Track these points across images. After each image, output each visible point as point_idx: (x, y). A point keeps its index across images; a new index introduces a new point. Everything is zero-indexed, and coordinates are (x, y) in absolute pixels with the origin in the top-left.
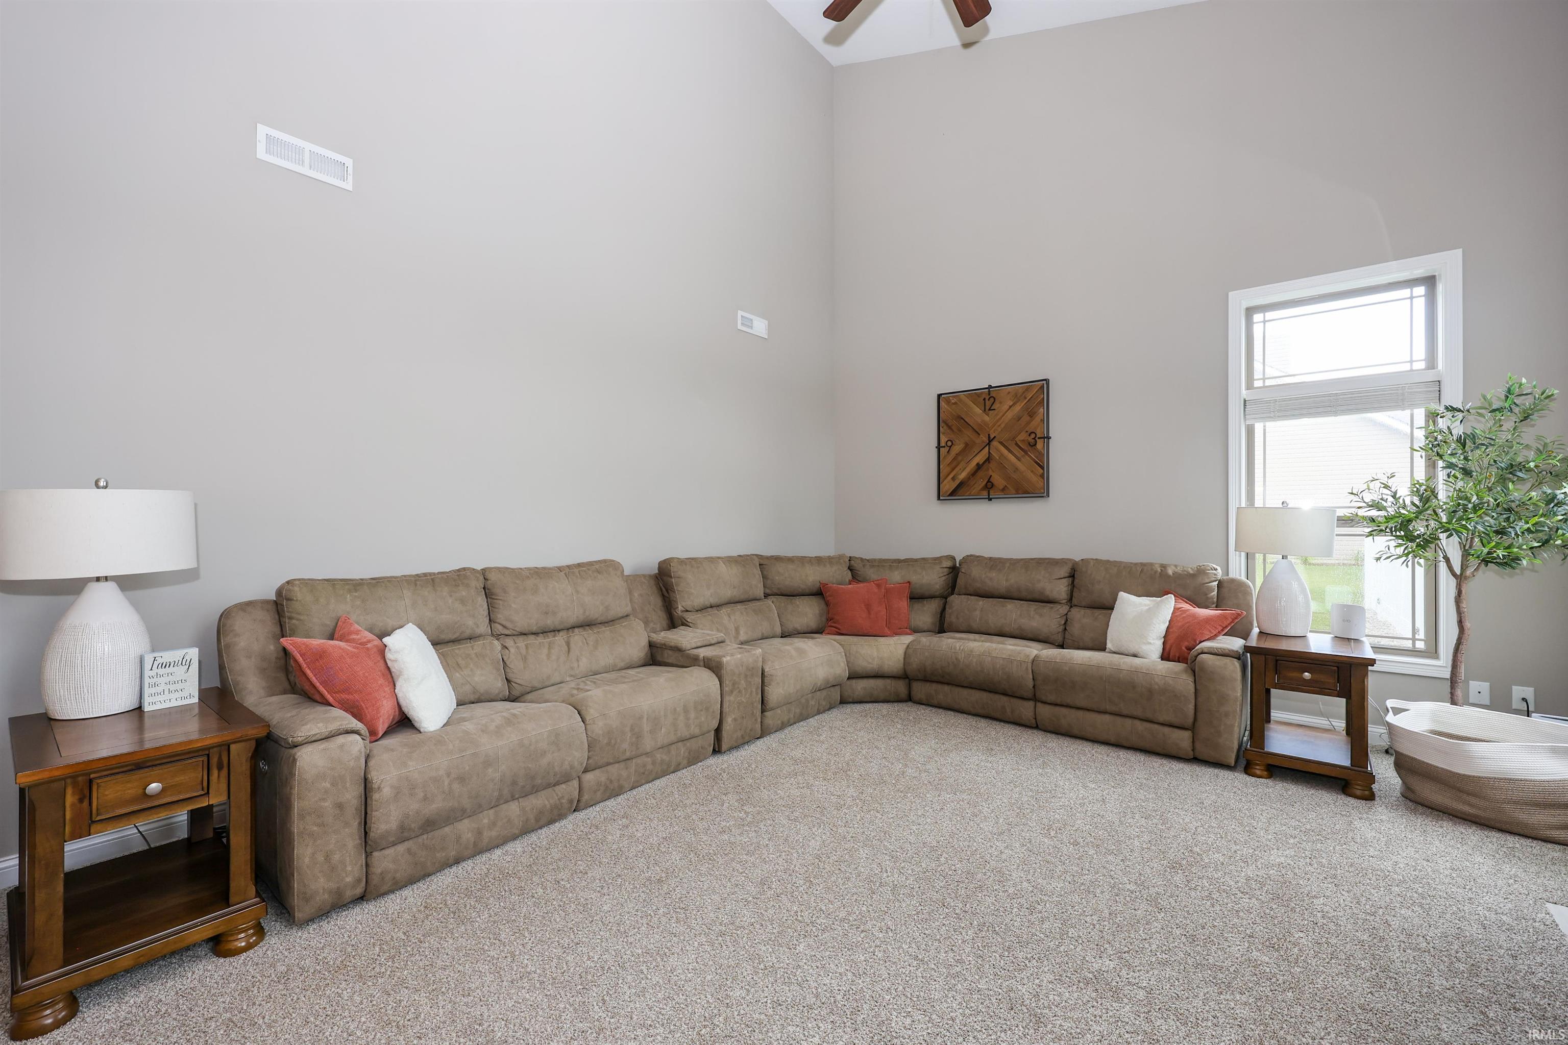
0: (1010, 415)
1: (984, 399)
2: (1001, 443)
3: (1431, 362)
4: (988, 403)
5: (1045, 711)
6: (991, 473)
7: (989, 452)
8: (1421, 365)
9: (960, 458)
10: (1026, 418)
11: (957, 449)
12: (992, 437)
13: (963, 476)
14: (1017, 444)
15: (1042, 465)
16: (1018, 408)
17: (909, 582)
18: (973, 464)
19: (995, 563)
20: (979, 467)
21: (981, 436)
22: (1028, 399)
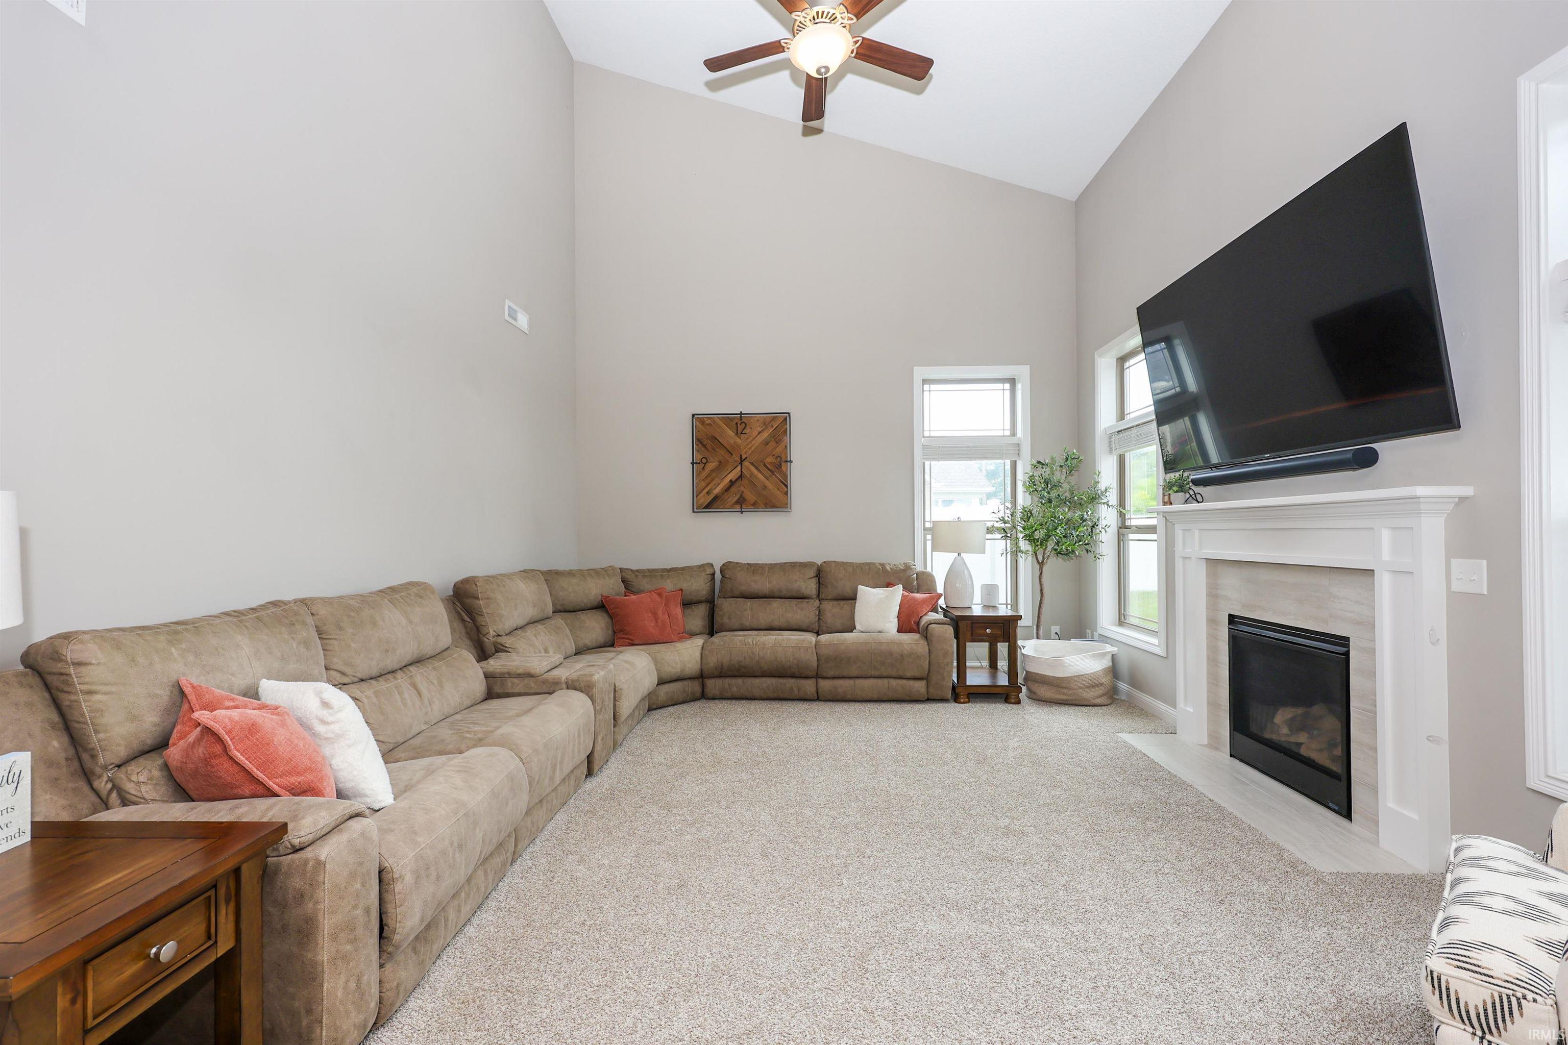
0: (760, 439)
1: (737, 424)
2: (752, 464)
3: (1013, 433)
4: (740, 428)
5: (825, 684)
6: (742, 488)
7: (741, 471)
8: (1008, 433)
9: (714, 475)
10: (772, 444)
11: (711, 466)
12: (744, 457)
13: (717, 491)
14: (765, 465)
15: (784, 484)
16: (765, 435)
17: (681, 590)
18: (727, 480)
19: (754, 568)
20: (732, 483)
21: (734, 456)
22: (774, 427)
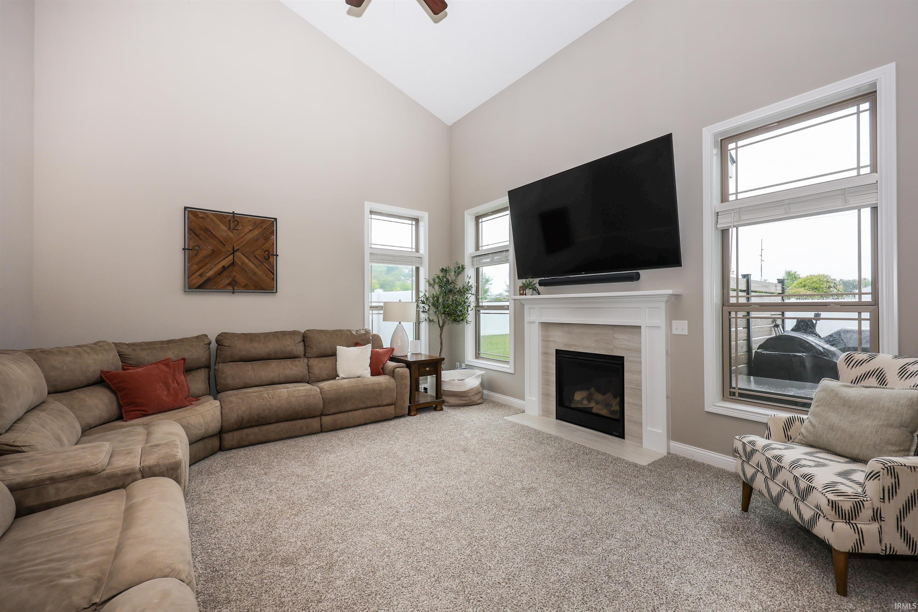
0: (250, 236)
1: (229, 221)
2: (243, 254)
4: (232, 225)
6: (234, 273)
7: (234, 259)
9: (207, 260)
10: (261, 240)
11: (204, 253)
12: (236, 249)
13: (210, 274)
14: (255, 256)
15: (271, 271)
16: (256, 232)
17: (184, 359)
18: (220, 266)
20: (224, 269)
21: (226, 246)
22: (263, 228)
